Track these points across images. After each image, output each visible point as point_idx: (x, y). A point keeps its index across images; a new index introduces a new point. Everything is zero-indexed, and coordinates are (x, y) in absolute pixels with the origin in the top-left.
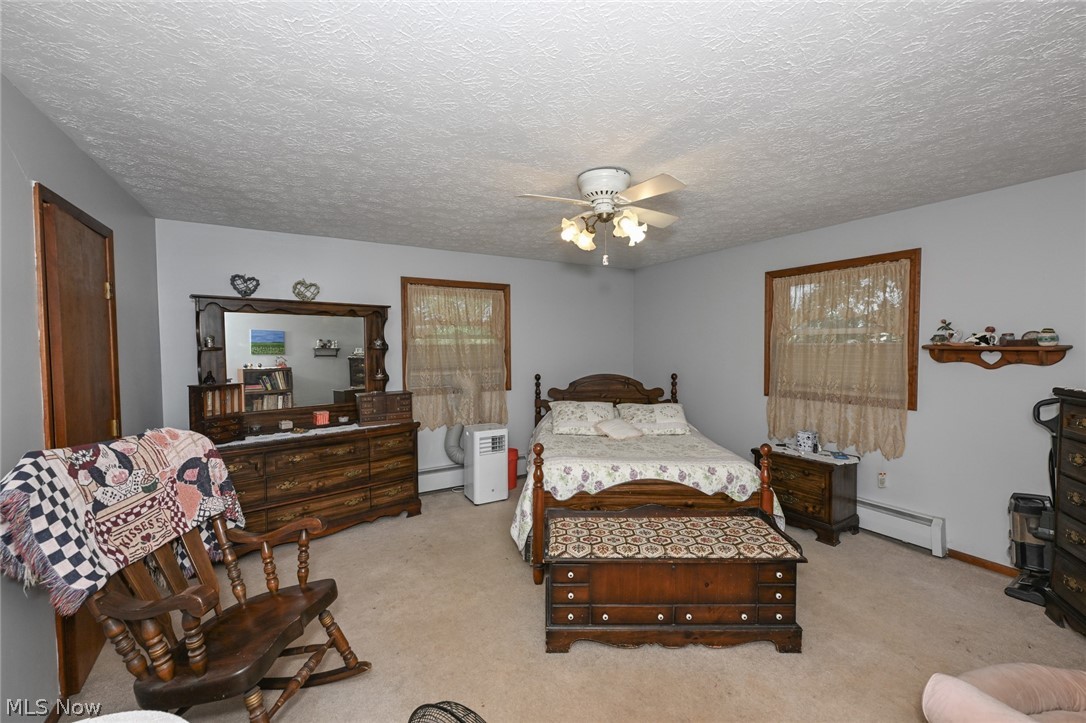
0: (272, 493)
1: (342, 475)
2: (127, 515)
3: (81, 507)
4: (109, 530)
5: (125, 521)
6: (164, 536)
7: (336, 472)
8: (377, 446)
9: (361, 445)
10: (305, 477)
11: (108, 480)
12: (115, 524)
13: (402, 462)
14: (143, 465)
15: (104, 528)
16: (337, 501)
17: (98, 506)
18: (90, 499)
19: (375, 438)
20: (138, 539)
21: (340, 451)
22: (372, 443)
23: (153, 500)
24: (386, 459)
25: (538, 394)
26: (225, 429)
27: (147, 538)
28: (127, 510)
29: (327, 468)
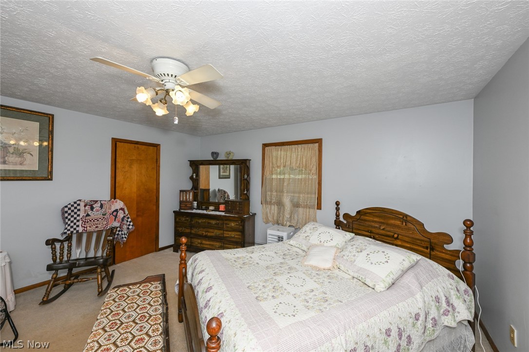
0: (193, 232)
1: (213, 232)
2: (95, 220)
3: (82, 214)
4: (88, 222)
5: (94, 221)
6: (100, 228)
7: (211, 230)
8: (226, 224)
9: (221, 222)
10: (201, 229)
11: (94, 210)
12: (91, 221)
13: (237, 235)
14: (105, 208)
15: (86, 221)
16: (212, 243)
17: (88, 215)
18: (86, 213)
19: (226, 220)
20: (95, 227)
21: (213, 222)
22: (225, 222)
23: (104, 218)
24: (230, 231)
25: (338, 216)
26: (186, 206)
27: (97, 227)
28: (96, 218)
29: (209, 228)
